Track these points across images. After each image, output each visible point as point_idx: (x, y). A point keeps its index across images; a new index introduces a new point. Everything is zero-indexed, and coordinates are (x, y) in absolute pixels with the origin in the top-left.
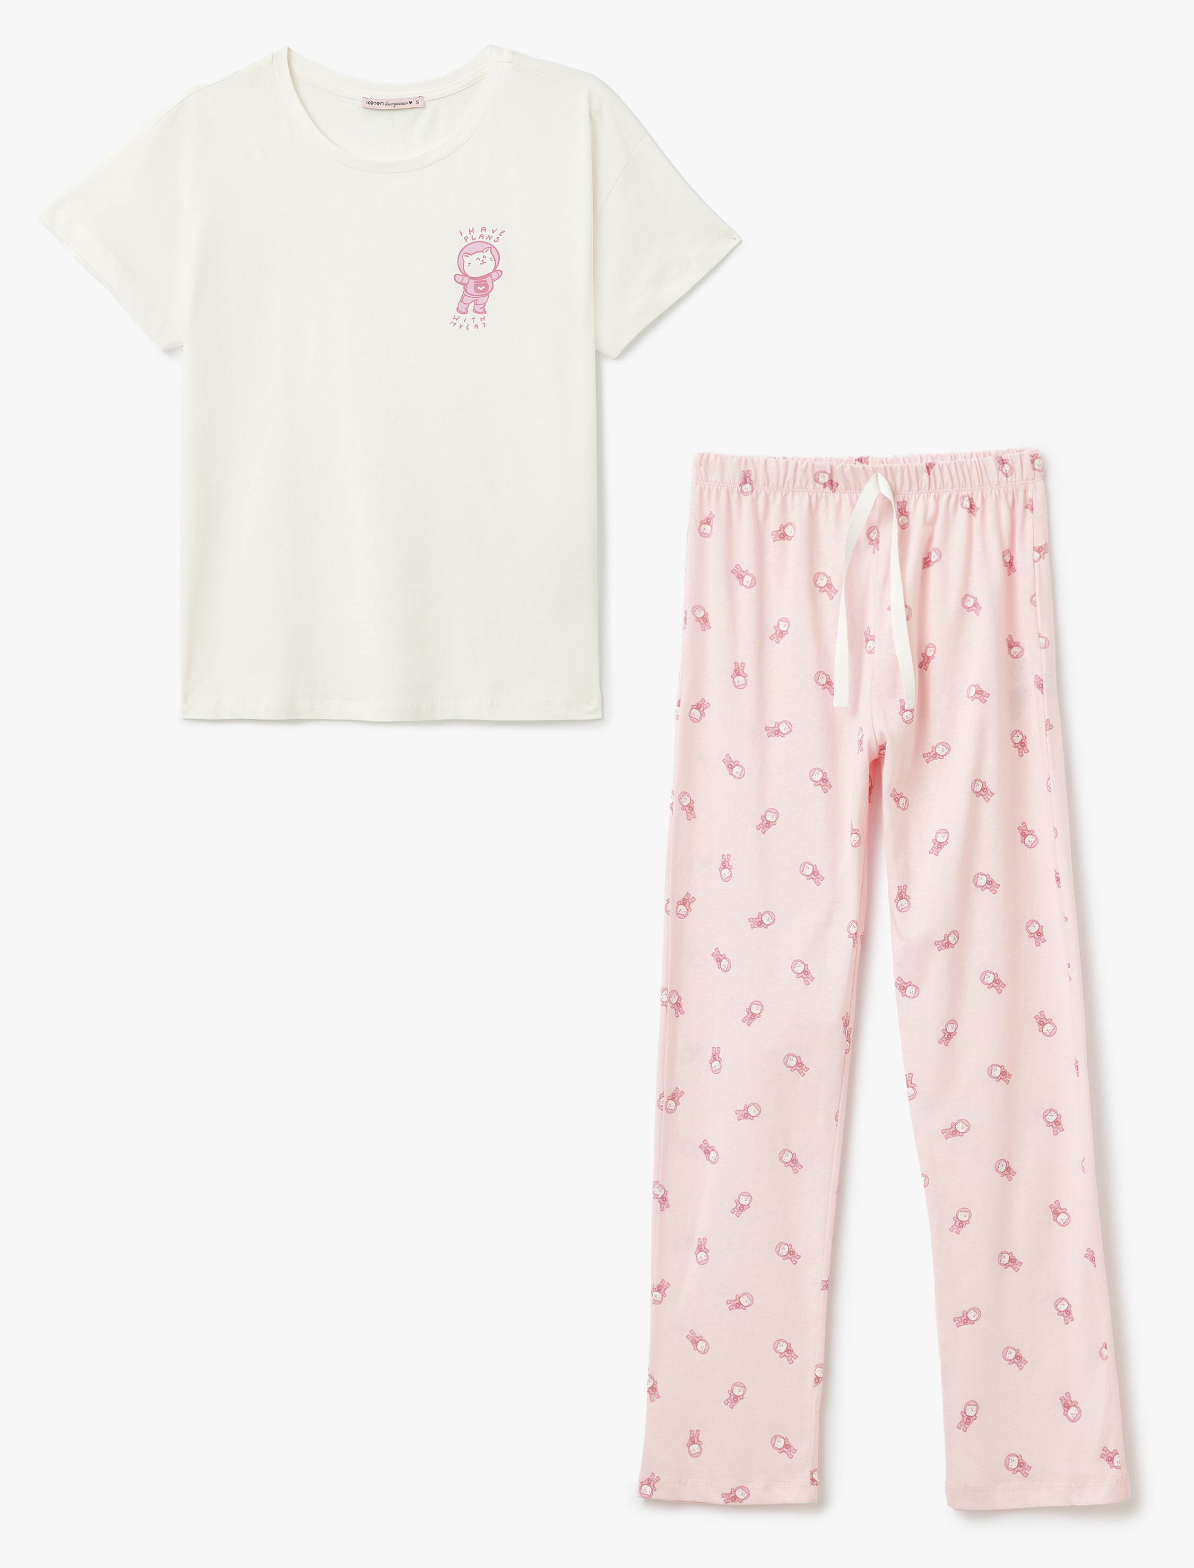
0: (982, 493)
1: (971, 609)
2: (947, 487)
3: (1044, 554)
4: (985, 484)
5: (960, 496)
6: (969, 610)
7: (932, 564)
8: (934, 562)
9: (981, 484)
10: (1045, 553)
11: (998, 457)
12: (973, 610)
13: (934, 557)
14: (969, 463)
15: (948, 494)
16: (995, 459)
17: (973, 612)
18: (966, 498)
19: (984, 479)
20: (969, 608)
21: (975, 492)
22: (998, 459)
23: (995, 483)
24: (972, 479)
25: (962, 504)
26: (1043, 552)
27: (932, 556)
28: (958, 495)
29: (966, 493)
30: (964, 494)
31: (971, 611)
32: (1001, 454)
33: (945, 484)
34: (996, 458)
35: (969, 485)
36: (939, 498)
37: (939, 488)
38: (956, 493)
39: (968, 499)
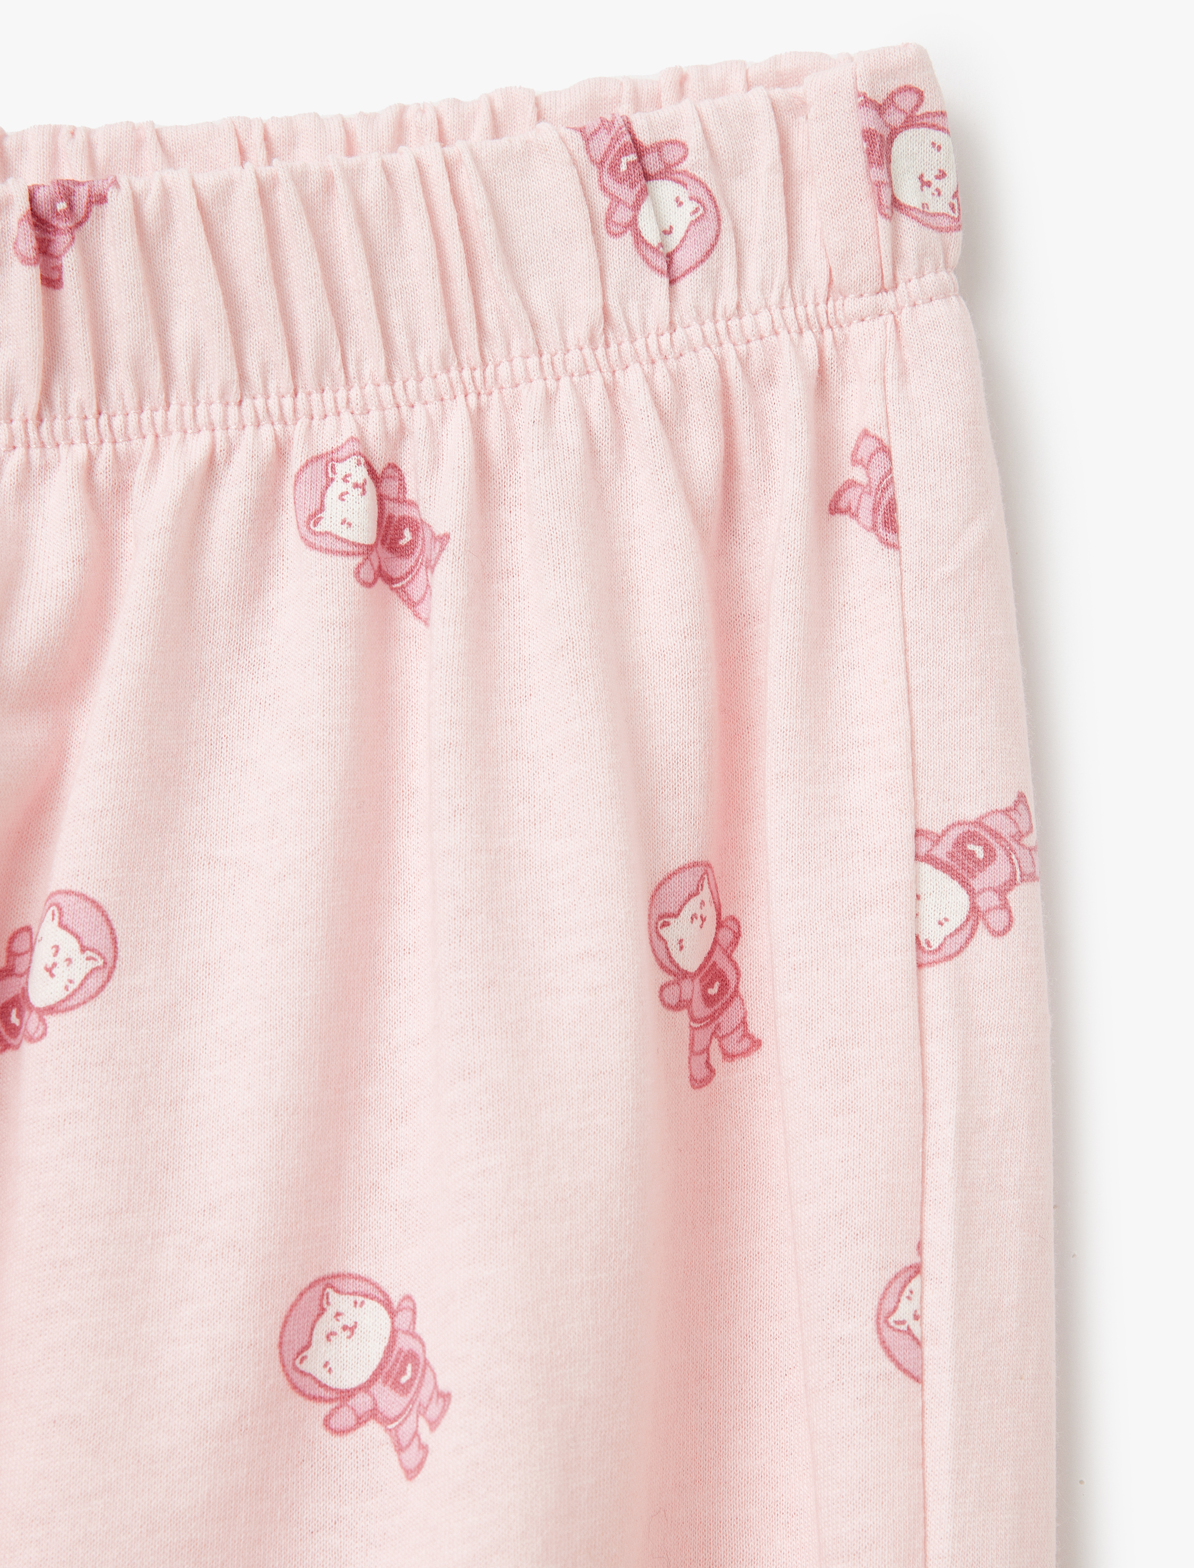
0: (478, 418)
1: (362, 1402)
2: (194, 389)
3: (1003, 891)
4: (496, 349)
5: (296, 461)
6: (345, 1418)
7: (32, 1023)
8: (51, 1010)
9: (470, 351)
10: (1011, 883)
11: (608, 125)
12: (374, 1413)
13: (50, 970)
14: (372, 186)
15: (198, 447)
16: (577, 141)
17: (373, 1429)
18: (341, 469)
19: (488, 306)
20: (345, 1395)
21: (417, 421)
22: (602, 142)
23: (577, 331)
24: (396, 317)
25: (315, 517)
26: (998, 872)
27: (42, 956)
28: (281, 451)
29: (348, 429)
30: (326, 440)
31: (360, 1421)
32: (624, 109)
33: (181, 367)
34: (588, 138)
35: (373, 365)
36: (121, 488)
37: (131, 403)
38: (266, 431)
39: (361, 474)
